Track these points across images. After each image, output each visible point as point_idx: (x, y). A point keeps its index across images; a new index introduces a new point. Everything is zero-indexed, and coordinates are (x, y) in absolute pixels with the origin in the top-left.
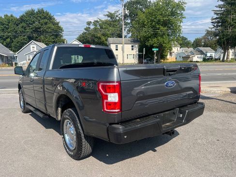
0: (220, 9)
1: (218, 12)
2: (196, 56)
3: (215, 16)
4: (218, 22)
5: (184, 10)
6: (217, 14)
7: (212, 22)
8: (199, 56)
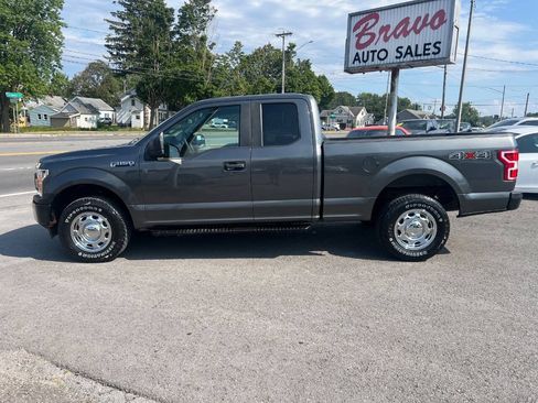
0: (120, 21)
1: (118, 27)
2: (83, 117)
3: (114, 35)
4: (119, 48)
5: (61, 8)
6: (117, 31)
7: (108, 46)
8: (89, 117)
